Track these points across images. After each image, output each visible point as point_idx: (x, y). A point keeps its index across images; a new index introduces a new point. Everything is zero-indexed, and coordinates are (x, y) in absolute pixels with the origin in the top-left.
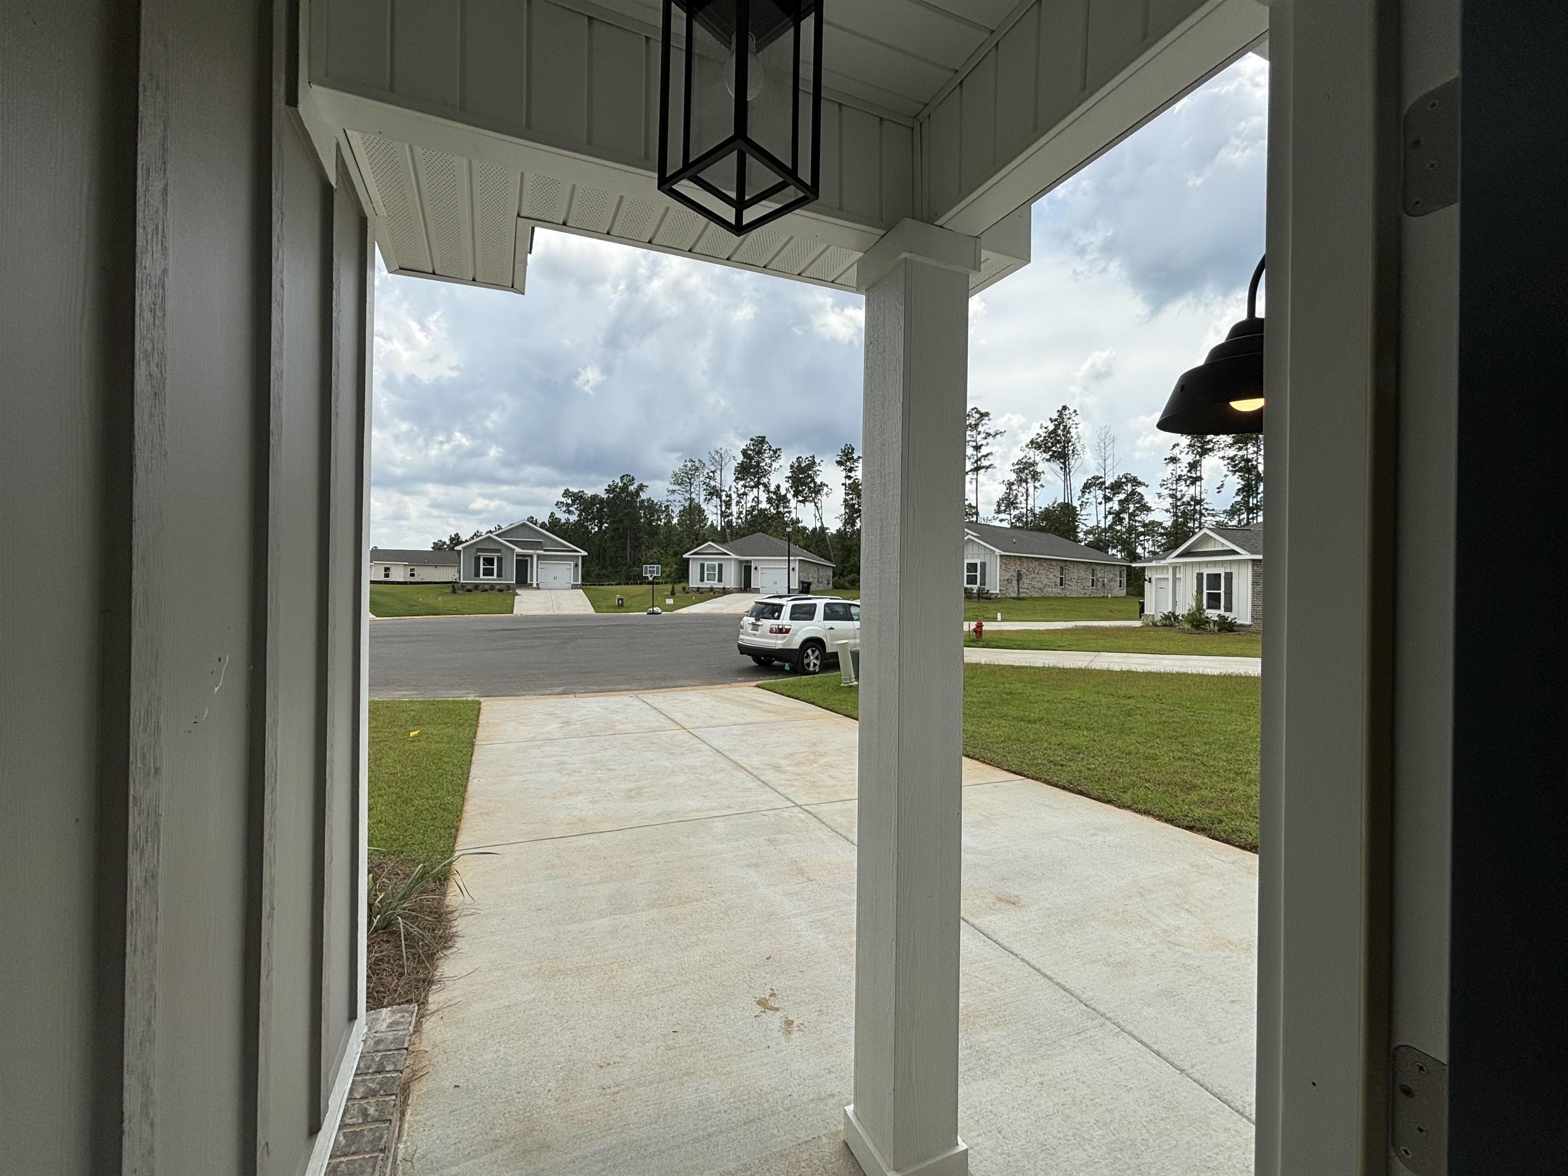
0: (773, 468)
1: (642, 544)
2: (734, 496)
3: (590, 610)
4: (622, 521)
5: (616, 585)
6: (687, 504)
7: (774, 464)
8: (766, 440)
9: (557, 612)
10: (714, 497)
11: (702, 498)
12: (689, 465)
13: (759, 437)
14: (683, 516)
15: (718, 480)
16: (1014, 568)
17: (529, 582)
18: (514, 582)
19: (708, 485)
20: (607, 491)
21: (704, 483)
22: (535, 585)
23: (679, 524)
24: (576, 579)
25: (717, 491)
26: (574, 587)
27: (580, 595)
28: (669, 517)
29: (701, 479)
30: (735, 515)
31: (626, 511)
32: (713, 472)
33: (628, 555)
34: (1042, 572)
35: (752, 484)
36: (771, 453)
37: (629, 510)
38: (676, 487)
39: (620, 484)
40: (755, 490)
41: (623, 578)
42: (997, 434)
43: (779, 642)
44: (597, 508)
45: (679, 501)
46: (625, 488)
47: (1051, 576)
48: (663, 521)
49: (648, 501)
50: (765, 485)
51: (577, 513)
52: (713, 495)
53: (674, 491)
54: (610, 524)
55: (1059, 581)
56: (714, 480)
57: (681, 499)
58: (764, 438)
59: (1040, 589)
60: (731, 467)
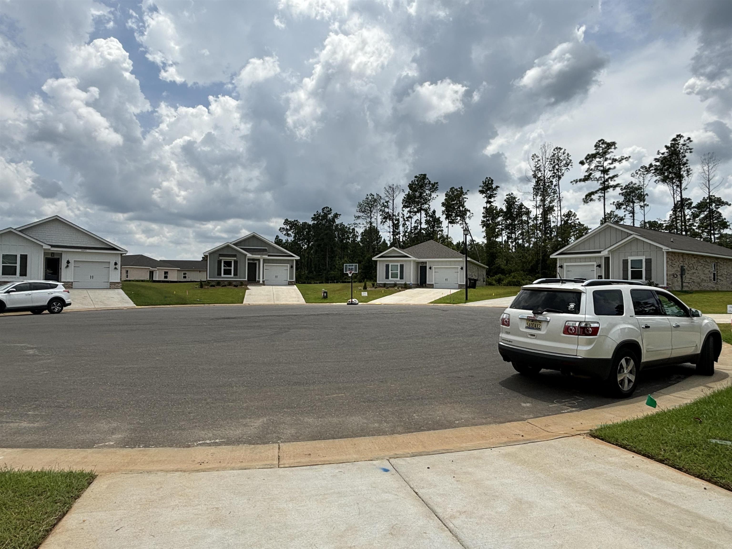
0: (432, 197)
1: (337, 255)
2: (401, 220)
3: (302, 301)
4: (323, 239)
5: (320, 283)
6: (369, 225)
7: (432, 194)
8: (427, 177)
9: (277, 302)
10: (388, 220)
11: (379, 220)
12: (370, 198)
13: (422, 175)
14: (364, 236)
15: (391, 207)
16: (678, 264)
17: (257, 279)
18: (246, 279)
19: (383, 211)
20: (313, 219)
21: (381, 211)
22: (261, 282)
23: (361, 241)
24: (291, 278)
25: (390, 215)
26: (290, 284)
27: (295, 290)
28: (355, 236)
29: (378, 208)
30: (402, 234)
31: (326, 232)
32: (387, 202)
33: (327, 263)
34: (699, 268)
35: (415, 210)
36: (431, 186)
37: (328, 231)
38: (361, 214)
39: (322, 214)
40: (418, 214)
41: (324, 279)
42: (623, 159)
43: (580, 348)
44: (306, 231)
45: (363, 224)
46: (325, 216)
47: (707, 272)
48: (351, 239)
49: (341, 225)
50: (426, 210)
51: (293, 235)
52: (387, 219)
53: (359, 217)
54: (316, 241)
55: (713, 276)
56: (388, 208)
57: (364, 222)
58: (425, 175)
59: (699, 283)
60: (400, 198)
